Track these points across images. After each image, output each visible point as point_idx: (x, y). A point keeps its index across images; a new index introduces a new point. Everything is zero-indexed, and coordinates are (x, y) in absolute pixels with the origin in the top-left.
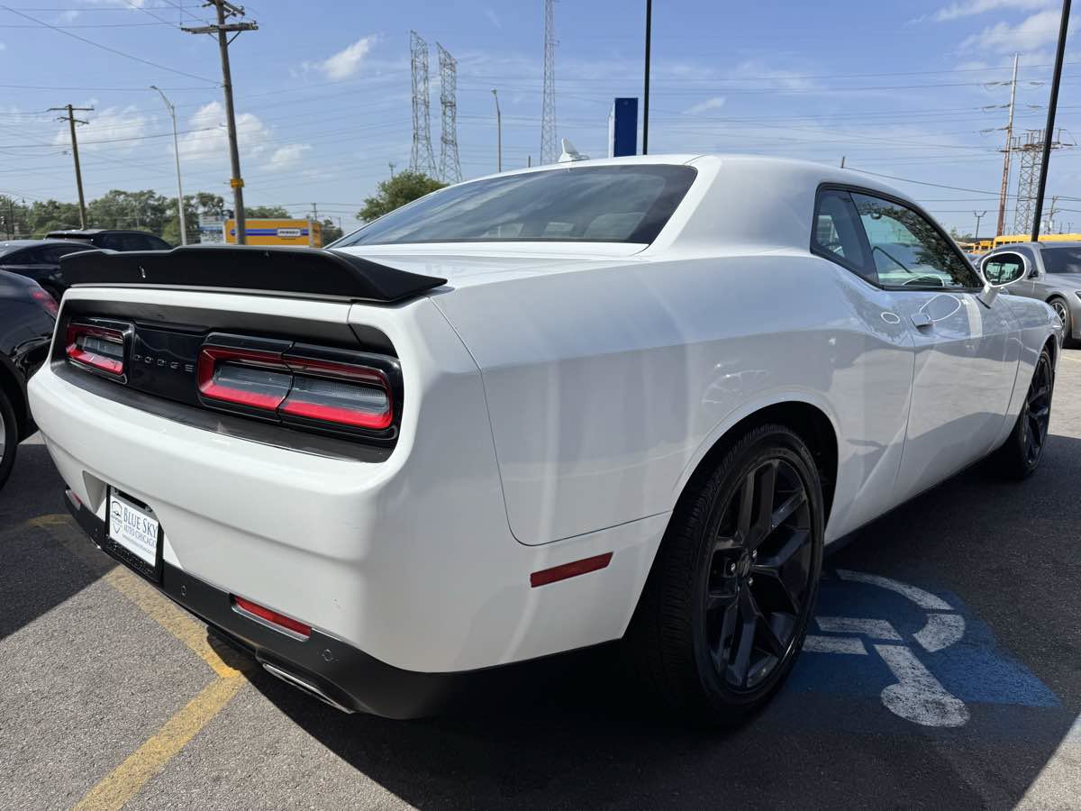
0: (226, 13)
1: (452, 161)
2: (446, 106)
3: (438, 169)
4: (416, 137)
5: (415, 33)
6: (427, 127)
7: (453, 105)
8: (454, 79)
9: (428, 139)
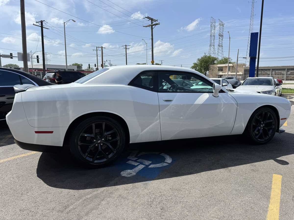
0: (153, 21)
1: (221, 51)
2: (220, 36)
3: (216, 54)
4: (210, 45)
5: (212, 17)
6: (214, 43)
7: (222, 36)
8: (223, 29)
9: (214, 46)
